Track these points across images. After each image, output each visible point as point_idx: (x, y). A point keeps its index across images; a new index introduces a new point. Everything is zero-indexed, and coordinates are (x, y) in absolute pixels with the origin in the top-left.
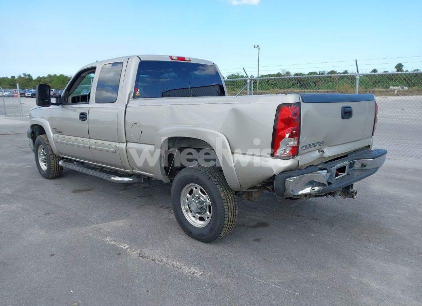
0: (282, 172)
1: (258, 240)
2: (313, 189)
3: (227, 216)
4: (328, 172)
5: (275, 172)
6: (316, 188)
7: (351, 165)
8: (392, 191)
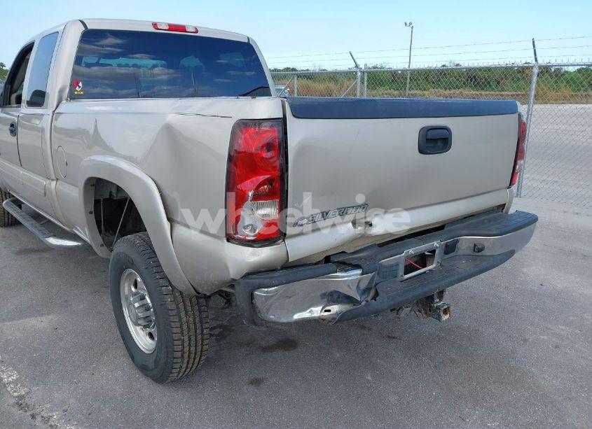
0: (249, 275)
1: (256, 382)
2: (328, 308)
3: (179, 342)
4: (362, 274)
5: (234, 272)
6: (335, 308)
7: (450, 249)
8: (561, 281)
